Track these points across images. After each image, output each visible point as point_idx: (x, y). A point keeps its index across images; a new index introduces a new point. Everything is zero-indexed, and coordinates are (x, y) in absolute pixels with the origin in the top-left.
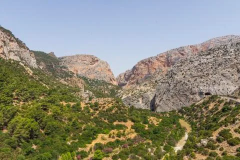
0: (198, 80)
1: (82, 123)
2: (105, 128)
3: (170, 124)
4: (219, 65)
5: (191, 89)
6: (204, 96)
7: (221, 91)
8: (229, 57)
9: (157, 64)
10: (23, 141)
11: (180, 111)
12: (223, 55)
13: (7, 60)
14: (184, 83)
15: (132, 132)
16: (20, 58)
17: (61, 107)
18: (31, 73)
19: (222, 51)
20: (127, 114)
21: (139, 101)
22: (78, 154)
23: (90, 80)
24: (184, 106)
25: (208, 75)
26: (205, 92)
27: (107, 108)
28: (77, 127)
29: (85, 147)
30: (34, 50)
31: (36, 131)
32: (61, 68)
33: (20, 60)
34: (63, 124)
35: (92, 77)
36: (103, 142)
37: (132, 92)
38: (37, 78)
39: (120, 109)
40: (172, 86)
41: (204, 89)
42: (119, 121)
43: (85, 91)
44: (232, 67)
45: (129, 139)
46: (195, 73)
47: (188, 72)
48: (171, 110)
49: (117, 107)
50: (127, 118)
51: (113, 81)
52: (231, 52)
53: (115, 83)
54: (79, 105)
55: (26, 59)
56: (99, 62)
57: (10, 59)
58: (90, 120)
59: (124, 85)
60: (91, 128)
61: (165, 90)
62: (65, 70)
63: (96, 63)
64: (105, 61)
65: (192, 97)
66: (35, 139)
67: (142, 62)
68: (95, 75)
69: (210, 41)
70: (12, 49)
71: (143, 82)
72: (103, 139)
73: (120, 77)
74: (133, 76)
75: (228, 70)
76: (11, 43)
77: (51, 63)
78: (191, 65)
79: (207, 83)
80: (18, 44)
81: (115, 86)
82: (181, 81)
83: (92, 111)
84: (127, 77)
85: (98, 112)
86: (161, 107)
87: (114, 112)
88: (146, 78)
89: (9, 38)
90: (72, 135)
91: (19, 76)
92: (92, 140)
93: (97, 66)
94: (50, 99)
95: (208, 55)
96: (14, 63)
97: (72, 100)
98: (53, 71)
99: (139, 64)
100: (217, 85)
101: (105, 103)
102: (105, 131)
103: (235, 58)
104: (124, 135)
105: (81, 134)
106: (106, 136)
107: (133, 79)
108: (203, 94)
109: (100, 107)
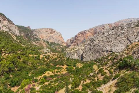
0: (106, 44)
1: (39, 66)
2: (51, 68)
3: (87, 67)
4: (118, 36)
5: (102, 49)
6: (109, 53)
7: (118, 50)
8: (124, 31)
9: (89, 34)
10: (5, 73)
11: (95, 61)
12: (121, 30)
13: (1, 31)
14: (99, 45)
15: (65, 71)
16: (9, 29)
17: (28, 57)
18: (15, 38)
19: (121, 28)
20: (65, 61)
21: (75, 55)
22: (33, 80)
23: (50, 43)
24: (98, 58)
25: (112, 41)
26: (109, 50)
27: (54, 58)
28: (36, 67)
29: (38, 77)
30: (18, 25)
31: (12, 68)
32: (34, 35)
33: (9, 31)
34: (28, 66)
35: (51, 41)
36: (48, 75)
37: (74, 50)
38: (19, 41)
39: (61, 59)
40: (92, 47)
41: (109, 49)
42: (60, 65)
43: (46, 49)
44: (125, 37)
45: (62, 74)
46: (105, 40)
47: (101, 40)
48: (91, 60)
49: (59, 58)
50: (64, 64)
51: (64, 44)
52: (125, 29)
53: (65, 45)
54: (39, 56)
55: (13, 31)
56: (55, 32)
57: (3, 31)
58: (44, 64)
59: (70, 46)
60: (43, 68)
61: (89, 49)
62: (36, 37)
63: (54, 33)
64: (59, 32)
65: (102, 53)
66: (12, 72)
67: (81, 33)
68: (53, 40)
69: (119, 21)
70: (5, 25)
71: (81, 44)
72: (48, 74)
73: (68, 41)
74: (75, 41)
75: (122, 38)
76: (4, 21)
77: (27, 33)
78: (103, 36)
79: (111, 46)
80: (8, 21)
81: (64, 46)
82: (97, 44)
83: (46, 59)
84: (72, 41)
85: (49, 60)
86: (86, 58)
87: (57, 60)
88: (82, 42)
89: (3, 18)
90: (32, 71)
91: (7, 40)
92: (42, 74)
93: (54, 35)
94: (23, 53)
95: (113, 30)
96: (5, 33)
97: (36, 54)
98: (29, 38)
99: (78, 34)
100: (116, 47)
101: (53, 56)
102: (51, 70)
103: (127, 32)
104: (60, 72)
105: (37, 71)
106: (50, 73)
107: (75, 42)
108: (108, 52)
109: (50, 58)
